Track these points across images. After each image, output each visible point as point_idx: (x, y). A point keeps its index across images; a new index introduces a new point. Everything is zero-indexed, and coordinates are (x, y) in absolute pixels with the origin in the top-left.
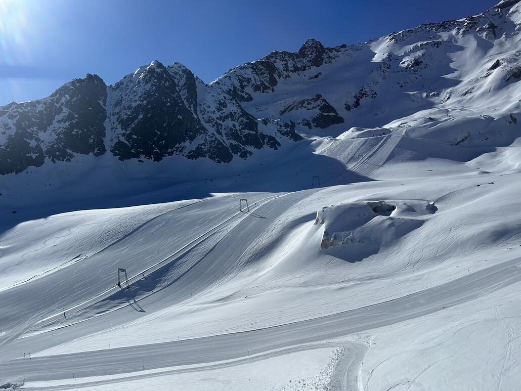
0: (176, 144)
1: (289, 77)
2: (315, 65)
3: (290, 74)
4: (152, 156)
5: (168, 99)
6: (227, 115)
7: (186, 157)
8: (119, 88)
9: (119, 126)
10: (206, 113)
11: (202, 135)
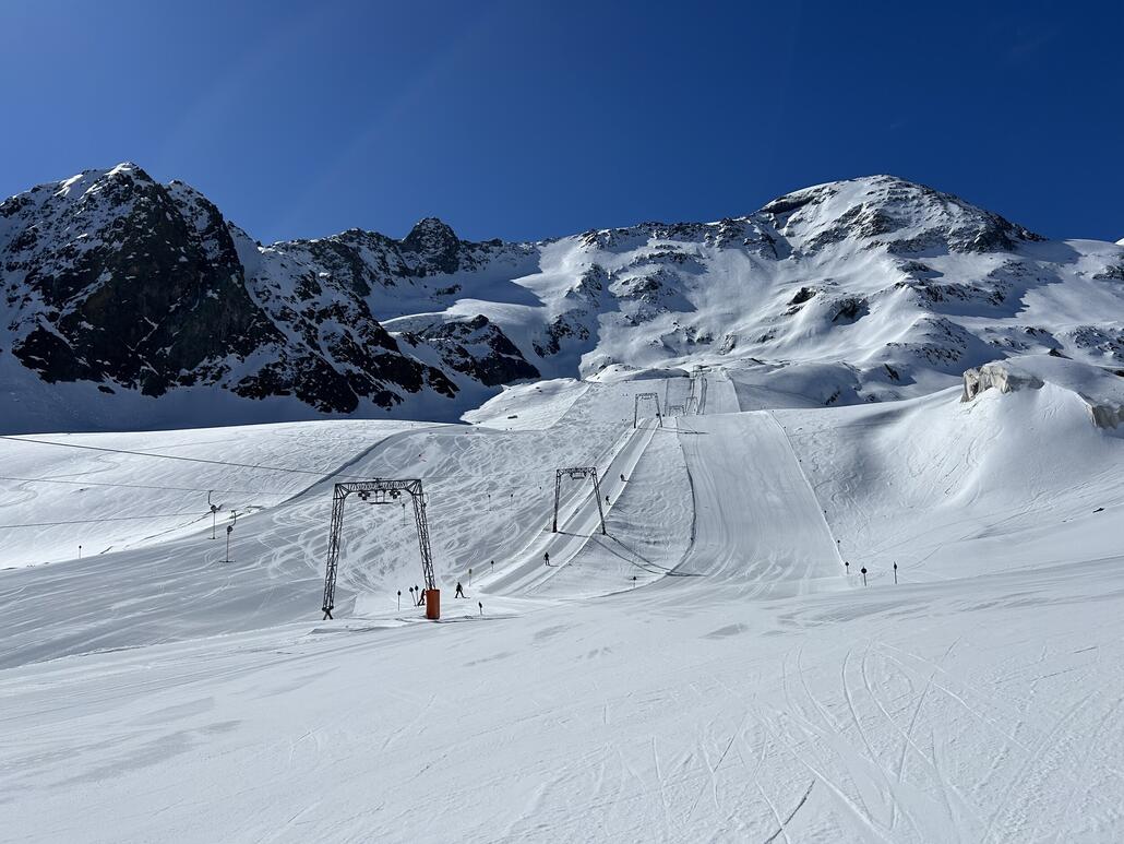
0: (202, 360)
1: (392, 283)
2: (443, 269)
3: (394, 278)
4: (138, 381)
5: (182, 248)
6: (326, 310)
7: (233, 390)
8: (18, 209)
9: (36, 295)
10: (272, 298)
11: (271, 344)
